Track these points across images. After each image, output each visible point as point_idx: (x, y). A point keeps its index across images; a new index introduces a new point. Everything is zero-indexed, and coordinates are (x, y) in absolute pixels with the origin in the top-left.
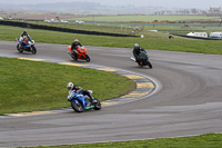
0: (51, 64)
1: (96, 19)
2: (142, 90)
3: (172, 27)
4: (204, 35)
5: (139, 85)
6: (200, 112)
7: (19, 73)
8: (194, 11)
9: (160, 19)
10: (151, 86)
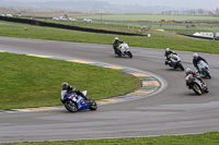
0: (59, 61)
1: (104, 17)
2: (147, 88)
3: (178, 27)
4: (210, 35)
5: (145, 83)
6: (204, 111)
7: (27, 70)
8: (201, 11)
9: (167, 18)
10: (157, 84)
